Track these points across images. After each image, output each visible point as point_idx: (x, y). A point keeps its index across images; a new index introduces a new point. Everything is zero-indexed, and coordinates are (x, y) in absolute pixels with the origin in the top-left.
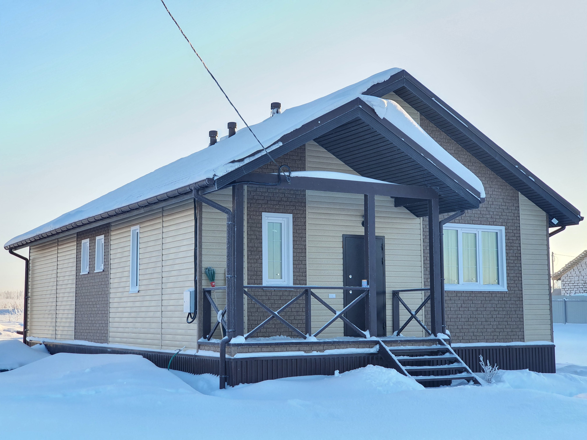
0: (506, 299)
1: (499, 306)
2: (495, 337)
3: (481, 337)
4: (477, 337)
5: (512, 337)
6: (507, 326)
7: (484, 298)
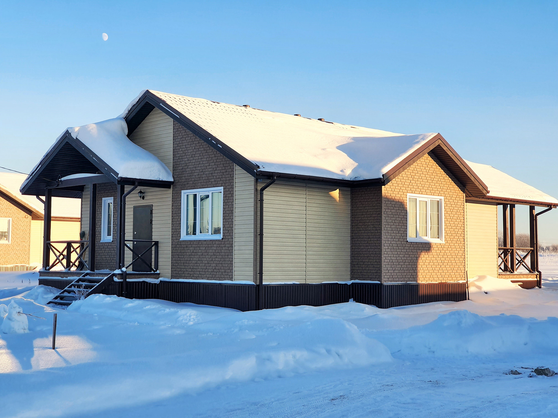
0: (222, 246)
1: (217, 251)
2: (214, 276)
3: (205, 276)
4: (202, 275)
5: (225, 276)
6: (222, 268)
7: (207, 246)
